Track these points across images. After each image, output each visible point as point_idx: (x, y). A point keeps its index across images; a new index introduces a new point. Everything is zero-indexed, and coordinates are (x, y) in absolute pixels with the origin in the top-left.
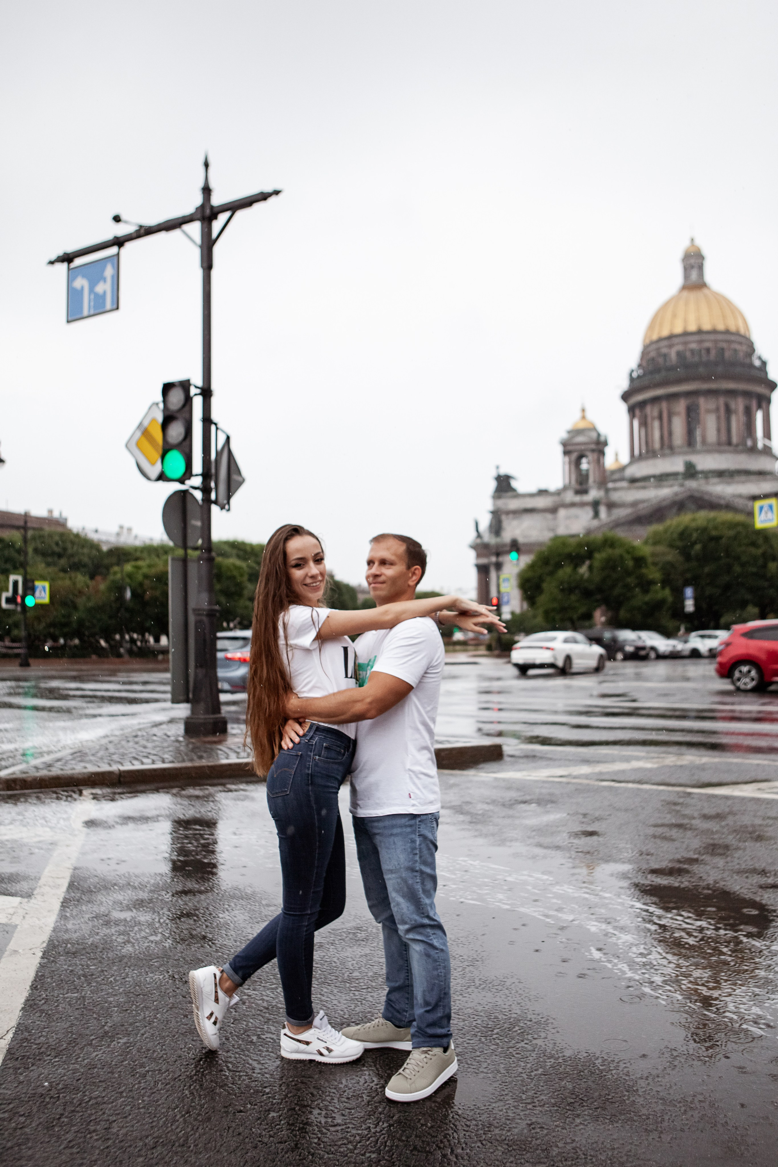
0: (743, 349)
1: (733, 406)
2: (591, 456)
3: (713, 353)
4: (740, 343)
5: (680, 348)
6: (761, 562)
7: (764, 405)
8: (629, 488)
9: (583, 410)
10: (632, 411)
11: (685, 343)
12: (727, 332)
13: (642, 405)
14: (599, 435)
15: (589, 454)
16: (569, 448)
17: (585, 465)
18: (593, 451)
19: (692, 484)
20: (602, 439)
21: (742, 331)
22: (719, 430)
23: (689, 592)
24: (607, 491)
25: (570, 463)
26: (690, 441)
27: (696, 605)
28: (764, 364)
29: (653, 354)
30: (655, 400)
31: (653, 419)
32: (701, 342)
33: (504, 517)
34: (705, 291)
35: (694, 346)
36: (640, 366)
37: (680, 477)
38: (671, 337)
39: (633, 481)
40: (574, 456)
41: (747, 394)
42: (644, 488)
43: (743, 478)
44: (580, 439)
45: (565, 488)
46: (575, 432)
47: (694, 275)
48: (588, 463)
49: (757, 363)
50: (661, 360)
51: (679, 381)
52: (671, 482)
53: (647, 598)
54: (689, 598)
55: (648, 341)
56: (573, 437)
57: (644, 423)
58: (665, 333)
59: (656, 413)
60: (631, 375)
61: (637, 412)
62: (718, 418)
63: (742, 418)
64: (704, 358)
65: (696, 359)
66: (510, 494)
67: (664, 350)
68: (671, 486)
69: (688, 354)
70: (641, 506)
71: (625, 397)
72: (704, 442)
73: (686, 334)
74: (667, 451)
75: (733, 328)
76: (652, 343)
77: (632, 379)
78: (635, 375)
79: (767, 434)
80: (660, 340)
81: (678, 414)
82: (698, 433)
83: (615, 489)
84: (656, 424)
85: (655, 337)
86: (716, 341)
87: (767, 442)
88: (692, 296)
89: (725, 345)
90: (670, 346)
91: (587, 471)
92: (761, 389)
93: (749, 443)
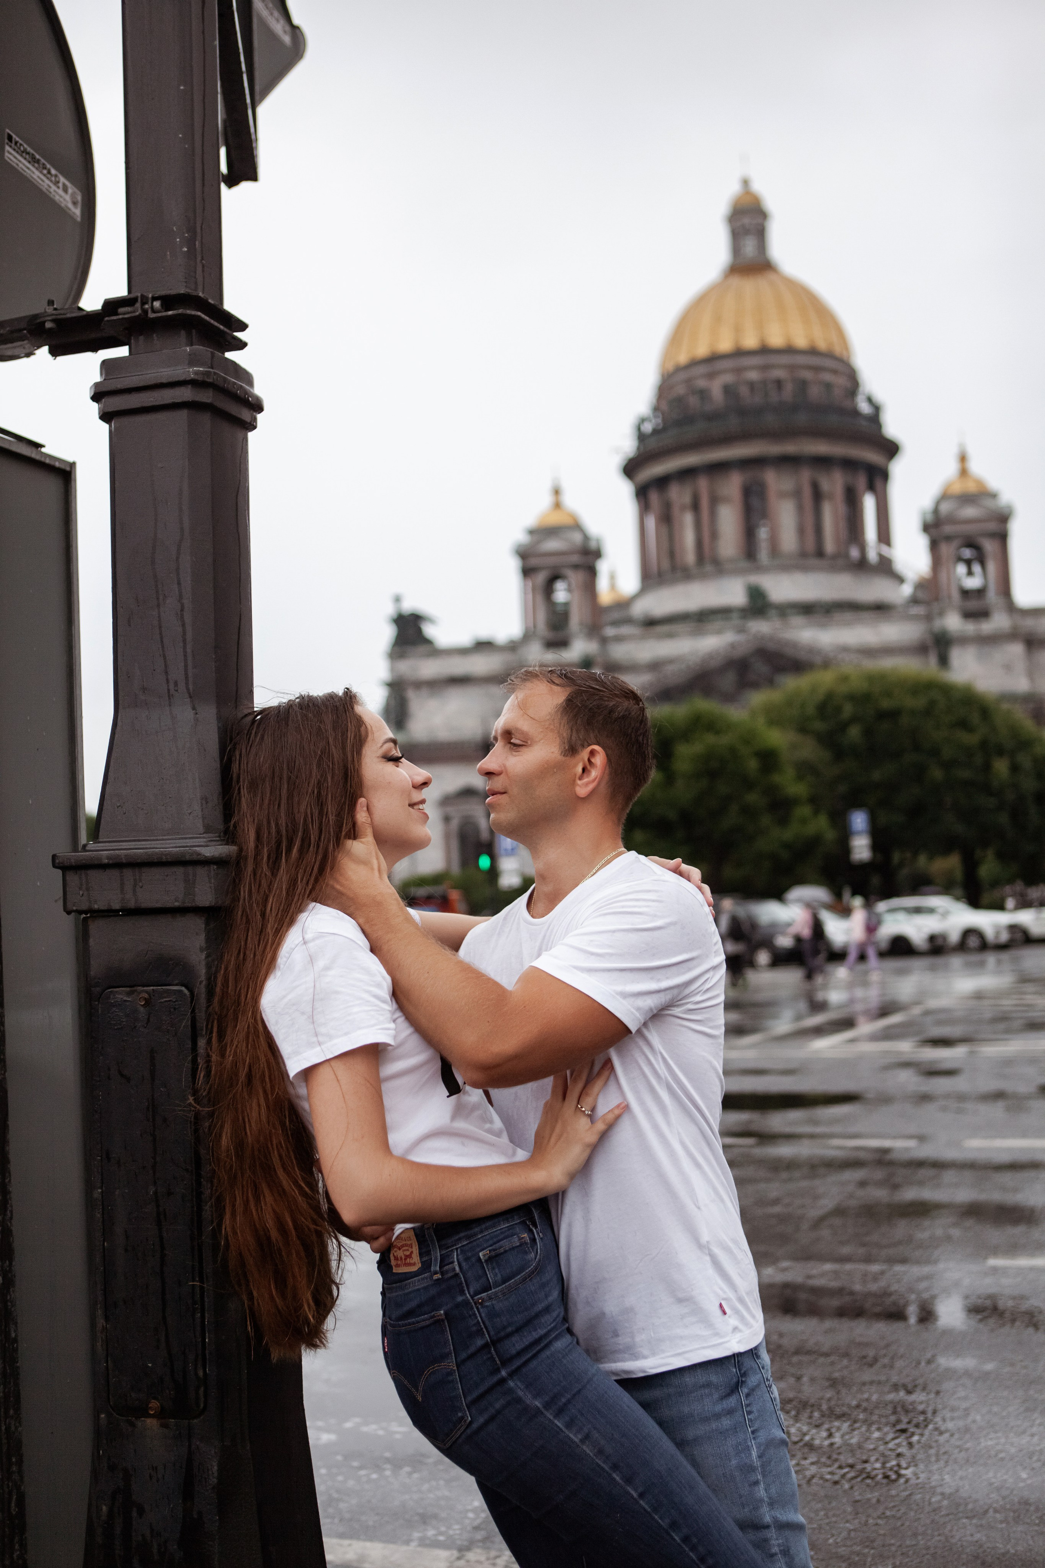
0: (841, 381)
1: (825, 485)
2: (576, 578)
3: (789, 389)
4: (835, 372)
5: (728, 378)
6: (979, 760)
7: (878, 483)
8: (643, 638)
9: (557, 492)
10: (642, 493)
11: (738, 371)
12: (813, 351)
13: (662, 482)
14: (586, 538)
15: (570, 573)
16: (533, 562)
17: (561, 594)
18: (576, 567)
19: (761, 627)
20: (593, 545)
21: (838, 350)
22: (801, 531)
23: (859, 820)
24: (604, 641)
25: (534, 589)
26: (750, 550)
27: (876, 846)
28: (877, 409)
29: (680, 390)
30: (687, 474)
31: (683, 508)
32: (765, 368)
33: (411, 694)
34: (771, 276)
35: (753, 376)
36: (656, 409)
37: (735, 615)
38: (713, 358)
39: (651, 623)
40: (541, 578)
41: (849, 464)
42: (670, 636)
43: (848, 615)
44: (552, 545)
45: (527, 637)
46: (541, 532)
47: (749, 247)
48: (569, 590)
49: (864, 408)
50: (693, 401)
51: (727, 440)
52: (718, 624)
53: (789, 834)
54: (859, 833)
55: (670, 367)
56: (538, 542)
57: (667, 519)
58: (702, 351)
59: (687, 499)
60: (639, 429)
61: (654, 497)
62: (800, 508)
63: (842, 508)
64: (774, 398)
65: (758, 399)
66: (422, 649)
67: (702, 383)
68: (719, 632)
69: (744, 391)
70: (670, 669)
71: (630, 469)
72: (775, 551)
73: (739, 353)
74: (709, 568)
75: (822, 345)
76: (679, 369)
77: (642, 437)
78: (648, 428)
79: (884, 536)
80: (694, 363)
81: (727, 500)
82: (763, 533)
83: (619, 639)
84: (688, 519)
85: (683, 358)
86: (792, 368)
87: (885, 550)
88: (748, 286)
89: (808, 375)
90: (711, 376)
91: (566, 604)
92: (872, 456)
93: (854, 553)
